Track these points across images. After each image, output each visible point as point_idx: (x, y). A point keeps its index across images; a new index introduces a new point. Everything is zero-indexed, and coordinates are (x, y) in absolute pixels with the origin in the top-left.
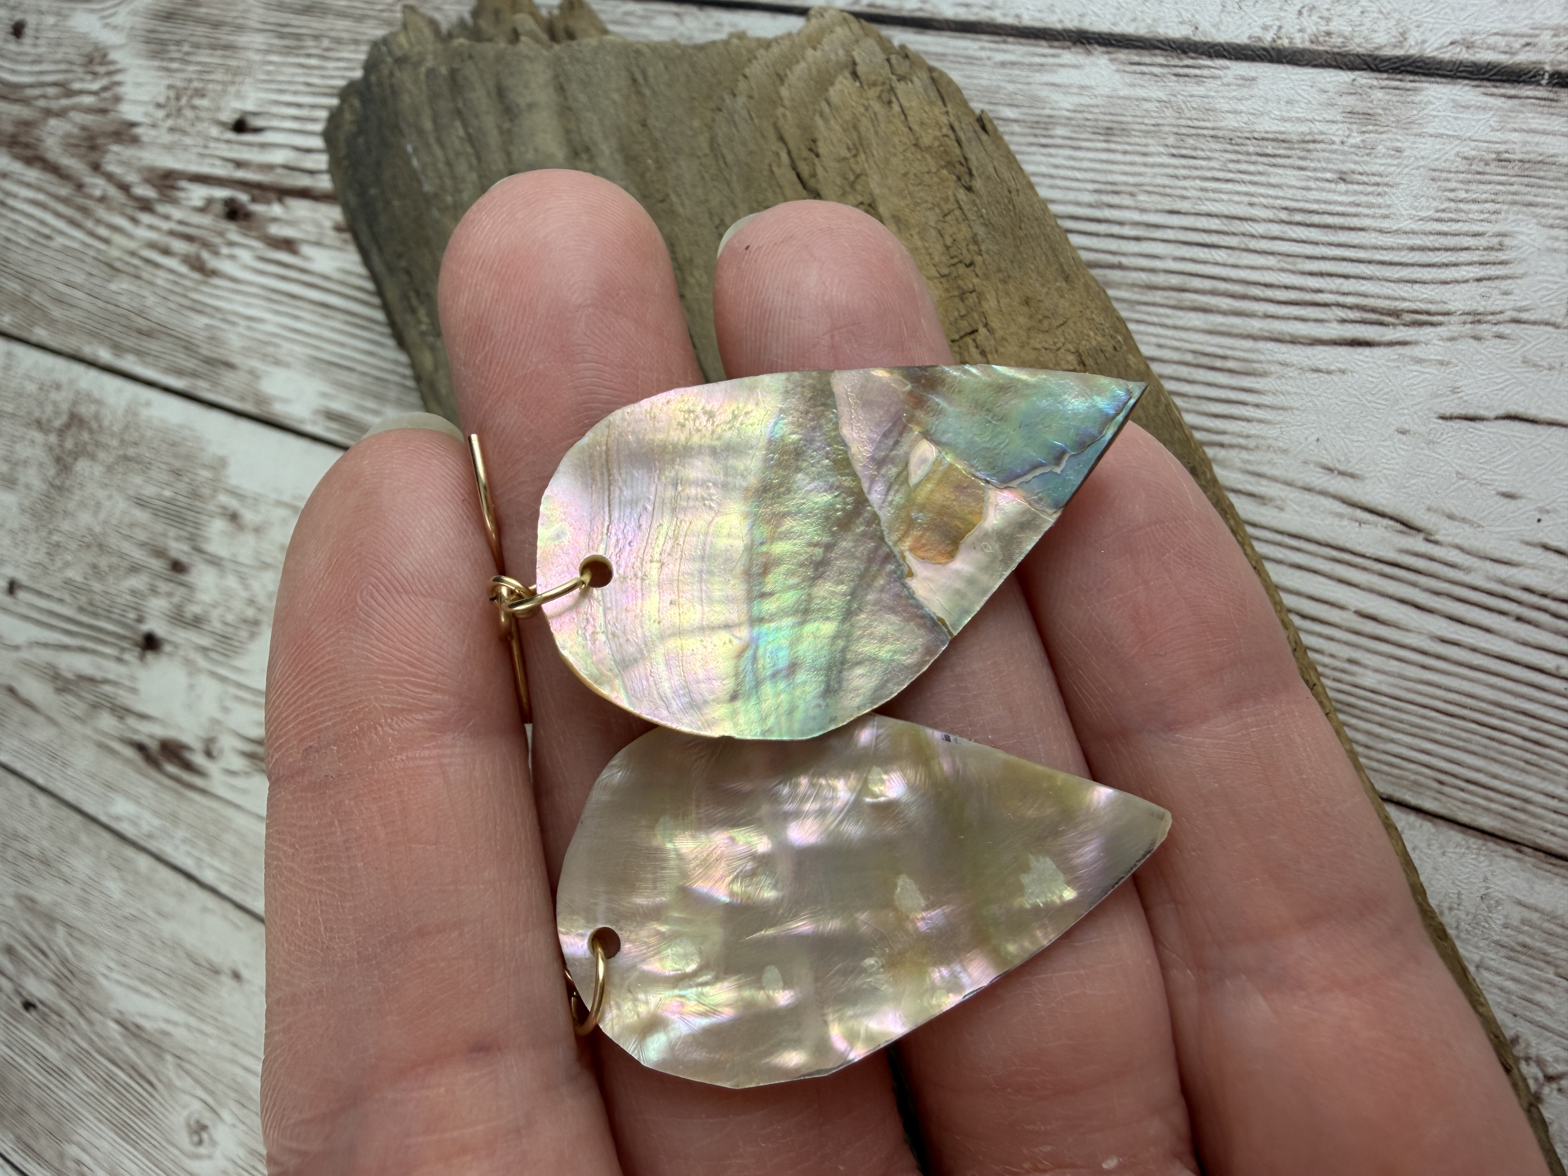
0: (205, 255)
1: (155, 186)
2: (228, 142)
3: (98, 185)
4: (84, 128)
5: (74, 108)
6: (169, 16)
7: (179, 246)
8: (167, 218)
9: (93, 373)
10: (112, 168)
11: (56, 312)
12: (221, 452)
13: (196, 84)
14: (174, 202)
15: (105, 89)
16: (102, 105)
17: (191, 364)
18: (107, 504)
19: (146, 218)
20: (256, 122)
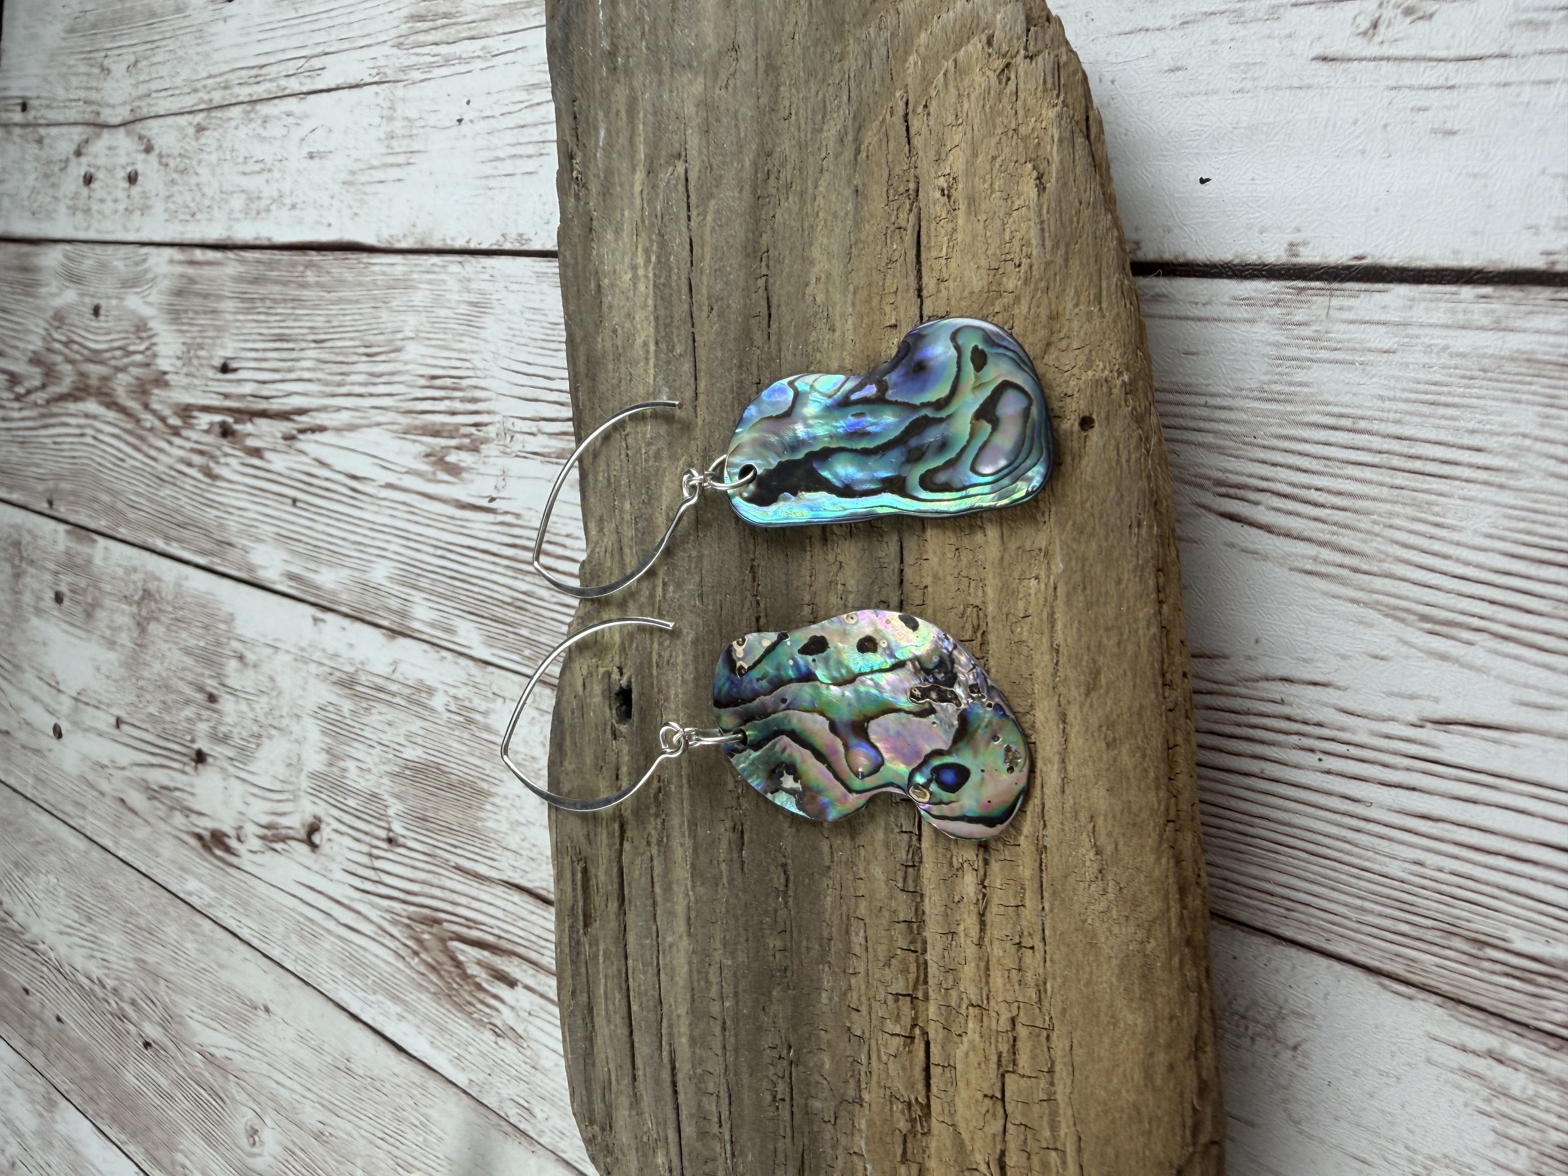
0: (212, 465)
1: (180, 417)
2: (218, 380)
3: (149, 420)
4: (138, 379)
5: (131, 364)
6: (179, 293)
7: (197, 459)
8: (188, 439)
9: (155, 557)
10: (156, 406)
11: (131, 515)
12: (230, 610)
13: (198, 340)
14: (192, 427)
15: (148, 349)
16: (147, 360)
17: (209, 546)
18: (168, 654)
19: (177, 441)
20: (234, 365)
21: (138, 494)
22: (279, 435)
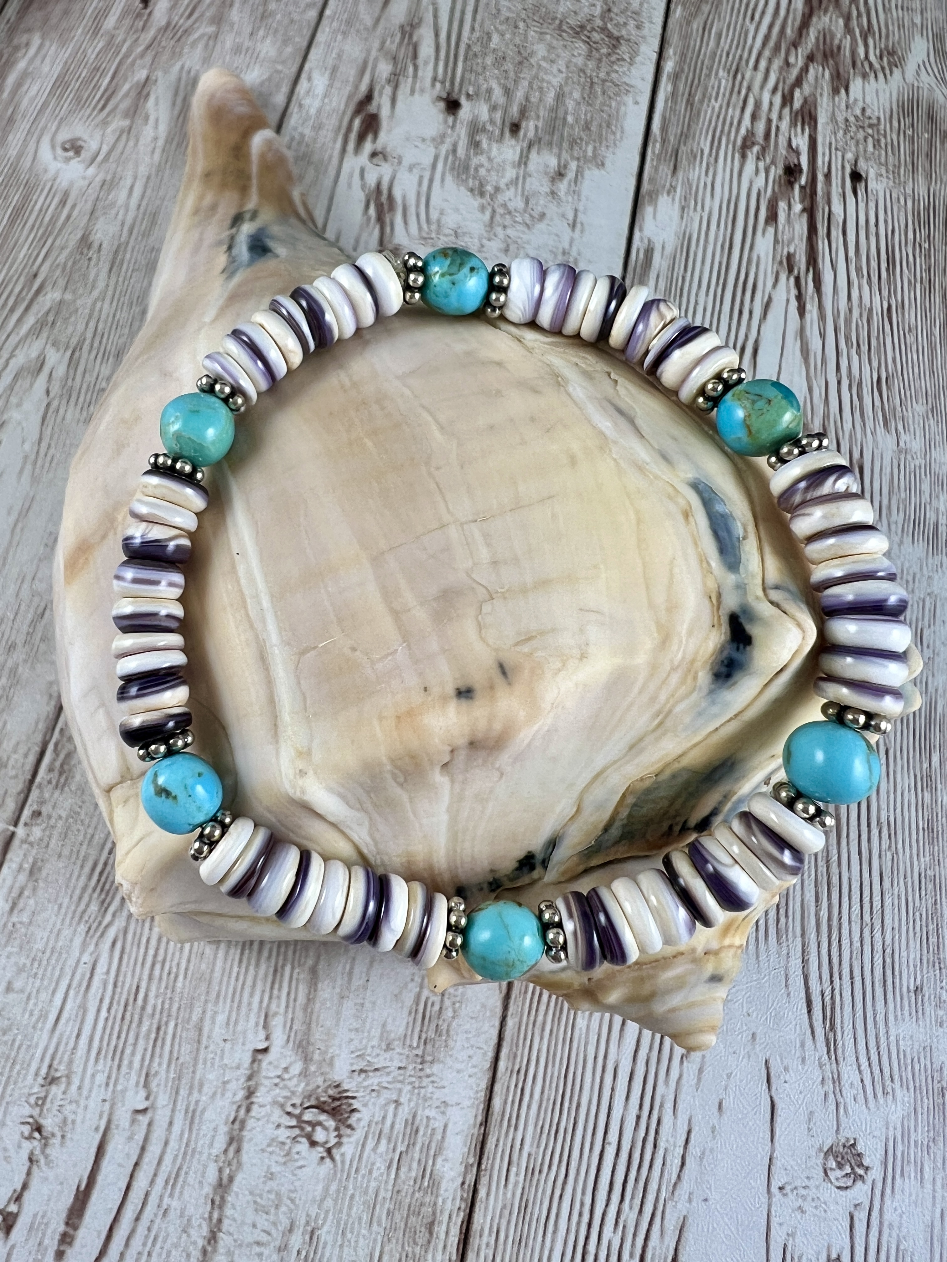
0: (756, 149)
1: (802, 107)
2: (843, 167)
3: (797, 61)
4: (839, 48)
5: (854, 40)
6: (931, 116)
7: (761, 127)
8: (780, 118)
9: (655, 56)
10: (811, 71)
11: (696, 25)
12: (608, 163)
13: (883, 141)
14: (793, 124)
15: (871, 65)
16: (859, 64)
17: (672, 137)
18: (555, 70)
19: (778, 99)
20: (861, 188)
21: (719, 36)
22: (792, 250)
